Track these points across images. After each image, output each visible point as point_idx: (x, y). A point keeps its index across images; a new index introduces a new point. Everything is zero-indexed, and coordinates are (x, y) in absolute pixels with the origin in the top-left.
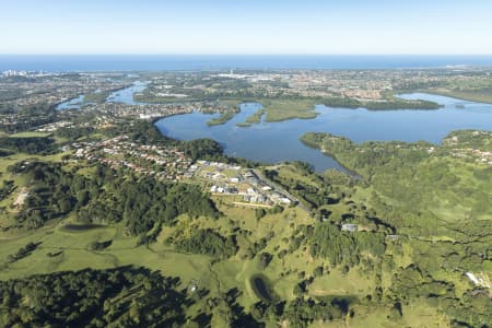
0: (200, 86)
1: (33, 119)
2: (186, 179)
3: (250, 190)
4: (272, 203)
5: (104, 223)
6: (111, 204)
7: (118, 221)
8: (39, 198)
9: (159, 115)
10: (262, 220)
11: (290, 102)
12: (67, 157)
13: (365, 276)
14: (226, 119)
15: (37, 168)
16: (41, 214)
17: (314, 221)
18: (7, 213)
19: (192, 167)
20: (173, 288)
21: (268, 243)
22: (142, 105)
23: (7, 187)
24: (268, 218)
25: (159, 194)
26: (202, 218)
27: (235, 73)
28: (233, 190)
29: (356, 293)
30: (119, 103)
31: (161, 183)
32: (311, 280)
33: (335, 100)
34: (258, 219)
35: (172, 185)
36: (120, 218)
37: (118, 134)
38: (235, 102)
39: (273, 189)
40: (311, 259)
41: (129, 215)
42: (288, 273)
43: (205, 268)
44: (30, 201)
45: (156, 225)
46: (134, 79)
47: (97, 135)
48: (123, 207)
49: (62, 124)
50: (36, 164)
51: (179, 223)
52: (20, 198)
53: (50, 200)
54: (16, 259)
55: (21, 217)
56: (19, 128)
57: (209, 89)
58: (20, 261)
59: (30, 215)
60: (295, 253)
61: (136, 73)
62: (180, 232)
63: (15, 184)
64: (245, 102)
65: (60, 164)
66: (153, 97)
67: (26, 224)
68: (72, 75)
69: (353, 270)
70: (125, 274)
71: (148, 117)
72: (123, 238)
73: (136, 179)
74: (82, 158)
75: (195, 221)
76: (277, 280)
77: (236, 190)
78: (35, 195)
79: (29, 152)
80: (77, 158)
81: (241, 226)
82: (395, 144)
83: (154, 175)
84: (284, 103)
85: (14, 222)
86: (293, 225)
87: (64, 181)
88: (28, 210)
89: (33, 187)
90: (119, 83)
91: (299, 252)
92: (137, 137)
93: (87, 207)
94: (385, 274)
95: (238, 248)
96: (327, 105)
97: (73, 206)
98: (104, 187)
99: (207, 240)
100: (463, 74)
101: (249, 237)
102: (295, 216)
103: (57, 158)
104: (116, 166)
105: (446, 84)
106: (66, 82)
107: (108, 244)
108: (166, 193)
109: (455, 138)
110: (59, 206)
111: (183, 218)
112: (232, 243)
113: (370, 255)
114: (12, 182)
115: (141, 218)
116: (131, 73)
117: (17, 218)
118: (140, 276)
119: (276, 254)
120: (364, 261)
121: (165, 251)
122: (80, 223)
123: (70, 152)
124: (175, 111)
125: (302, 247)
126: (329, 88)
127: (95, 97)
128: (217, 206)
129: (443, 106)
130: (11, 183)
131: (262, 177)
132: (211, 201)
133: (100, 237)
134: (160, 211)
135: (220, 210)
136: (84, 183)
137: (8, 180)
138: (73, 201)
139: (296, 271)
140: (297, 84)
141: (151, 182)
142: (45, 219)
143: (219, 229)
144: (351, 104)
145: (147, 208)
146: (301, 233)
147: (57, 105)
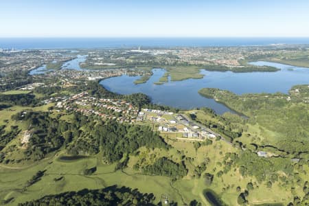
0: (122, 58)
1: (17, 81)
2: (138, 122)
3: (185, 129)
4: (203, 138)
5: (87, 154)
6: (90, 141)
7: (96, 153)
8: (38, 138)
9: (101, 77)
10: (199, 149)
11: (184, 68)
12: (52, 108)
13: (284, 189)
14: (146, 80)
15: (33, 116)
16: (42, 150)
17: (236, 150)
18: (18, 150)
19: (140, 113)
20: (151, 202)
21: (207, 166)
22: (87, 71)
23: (14, 131)
24: (203, 148)
25: (122, 133)
26: (157, 149)
27: (141, 49)
28: (174, 129)
29: (281, 201)
30: (71, 70)
31: (122, 125)
32: (246, 192)
33: (211, 66)
34: (196, 149)
35: (130, 127)
36: (97, 151)
37: (80, 91)
38: (148, 69)
39: (200, 128)
40: (241, 177)
41: (103, 148)
42: (228, 188)
43: (168, 186)
44: (33, 140)
45: (125, 155)
46: (77, 54)
47: (65, 92)
48: (99, 143)
49: (37, 84)
50: (31, 113)
51: (140, 154)
52: (25, 138)
53: (46, 139)
54: (32, 184)
55: (28, 152)
56: (8, 88)
57: (128, 60)
58: (34, 185)
59: (34, 150)
60: (229, 173)
61: (77, 49)
62: (143, 160)
63: (19, 128)
64: (154, 68)
65: (47, 113)
66: (92, 65)
67: (32, 157)
68: (35, 51)
69: (275, 185)
70: (116, 193)
71: (94, 79)
72: (103, 165)
73: (103, 123)
74: (63, 108)
75: (152, 152)
76: (222, 193)
77: (176, 129)
78: (35, 136)
79: (22, 104)
80: (59, 109)
81: (185, 154)
82: (263, 95)
83: (115, 119)
84: (180, 69)
85: (23, 156)
86: (221, 153)
87: (53, 125)
88: (33, 147)
89: (33, 130)
90: (67, 57)
91: (231, 172)
92: (93, 93)
93: (73, 143)
94: (297, 187)
95: (187, 170)
96: (207, 70)
97: (62, 142)
98: (81, 129)
99: (165, 165)
100: (285, 49)
101: (193, 163)
102: (221, 146)
103: (45, 109)
104: (87, 113)
105: (277, 56)
106: (31, 56)
107: (94, 170)
108: (127, 132)
109: (297, 90)
110: (52, 143)
111: (143, 149)
112: (183, 167)
113: (284, 174)
114: (17, 127)
115: (113, 150)
116: (73, 49)
117: (26, 153)
118: (126, 194)
119: (215, 174)
120: (280, 178)
121: (136, 174)
122: (70, 155)
123: (52, 105)
124: (110, 74)
125: (233, 169)
126: (205, 59)
127: (54, 66)
128: (166, 141)
129: (280, 70)
130: (15, 127)
131: (189, 120)
132: (161, 137)
133: (87, 166)
134: (126, 145)
135: (169, 143)
136: (67, 126)
137: (14, 125)
138: (61, 139)
139: (233, 186)
140: (184, 56)
141: (114, 124)
142: (45, 153)
143: (172, 156)
144: (222, 69)
145: (116, 143)
146: (229, 159)
147: (29, 72)
